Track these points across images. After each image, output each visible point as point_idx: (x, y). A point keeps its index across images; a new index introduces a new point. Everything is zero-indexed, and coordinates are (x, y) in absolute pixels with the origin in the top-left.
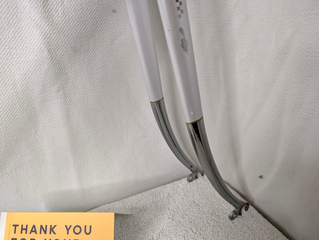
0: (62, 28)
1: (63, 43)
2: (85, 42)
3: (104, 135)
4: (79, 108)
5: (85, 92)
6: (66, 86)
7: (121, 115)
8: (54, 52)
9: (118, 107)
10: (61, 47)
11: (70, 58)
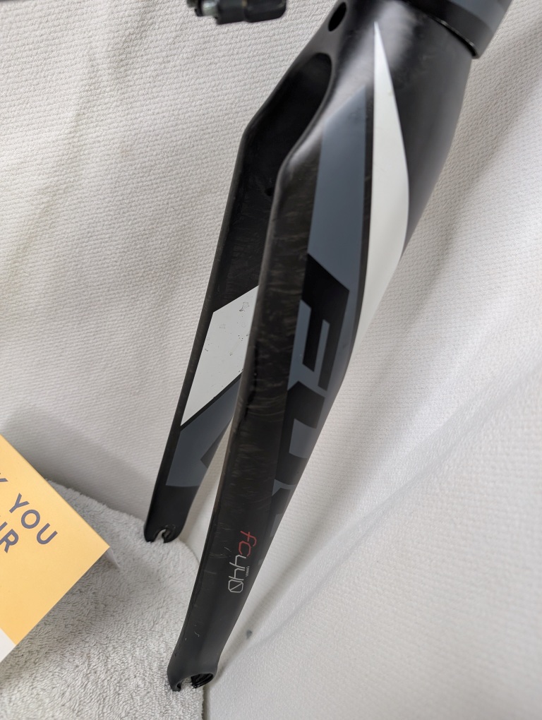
0: (132, 100)
1: (114, 125)
2: (155, 153)
3: (65, 332)
4: (57, 251)
5: (88, 233)
6: (64, 196)
7: (122, 324)
8: (86, 123)
9: (128, 307)
10: (105, 128)
11: (106, 158)
